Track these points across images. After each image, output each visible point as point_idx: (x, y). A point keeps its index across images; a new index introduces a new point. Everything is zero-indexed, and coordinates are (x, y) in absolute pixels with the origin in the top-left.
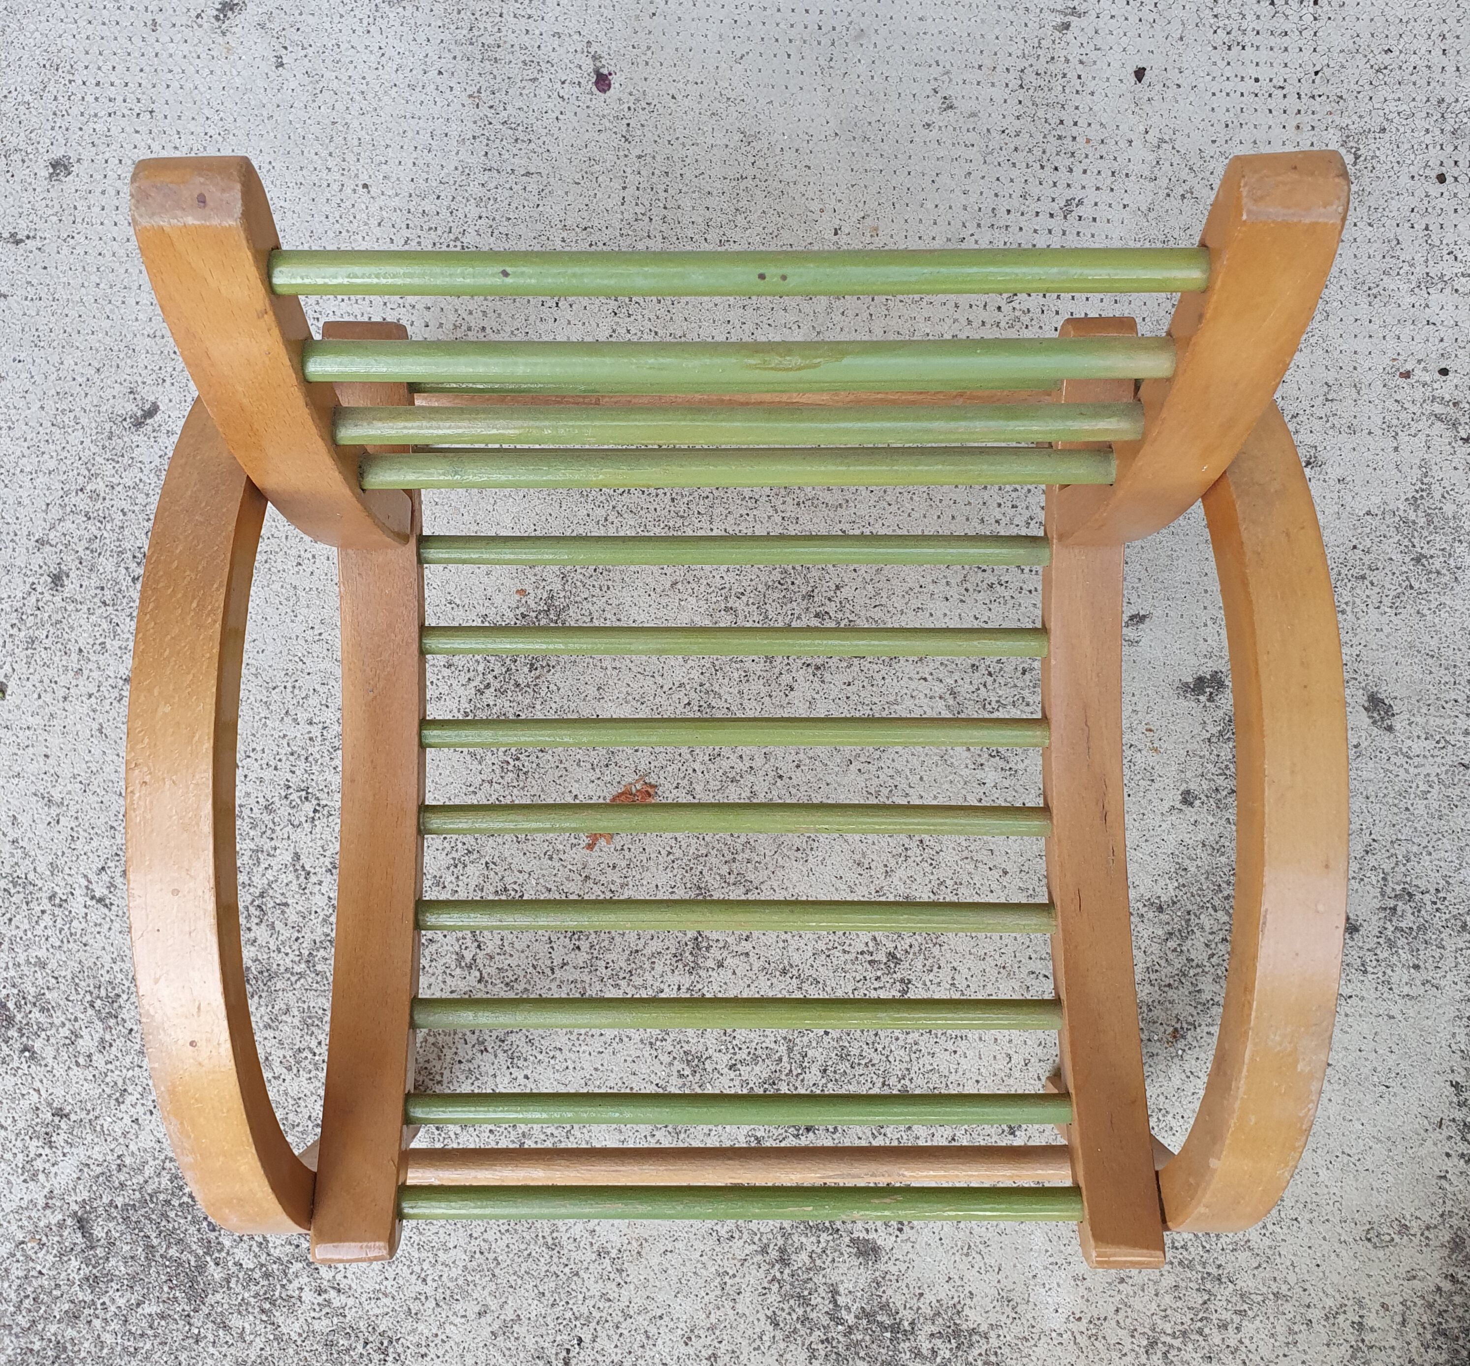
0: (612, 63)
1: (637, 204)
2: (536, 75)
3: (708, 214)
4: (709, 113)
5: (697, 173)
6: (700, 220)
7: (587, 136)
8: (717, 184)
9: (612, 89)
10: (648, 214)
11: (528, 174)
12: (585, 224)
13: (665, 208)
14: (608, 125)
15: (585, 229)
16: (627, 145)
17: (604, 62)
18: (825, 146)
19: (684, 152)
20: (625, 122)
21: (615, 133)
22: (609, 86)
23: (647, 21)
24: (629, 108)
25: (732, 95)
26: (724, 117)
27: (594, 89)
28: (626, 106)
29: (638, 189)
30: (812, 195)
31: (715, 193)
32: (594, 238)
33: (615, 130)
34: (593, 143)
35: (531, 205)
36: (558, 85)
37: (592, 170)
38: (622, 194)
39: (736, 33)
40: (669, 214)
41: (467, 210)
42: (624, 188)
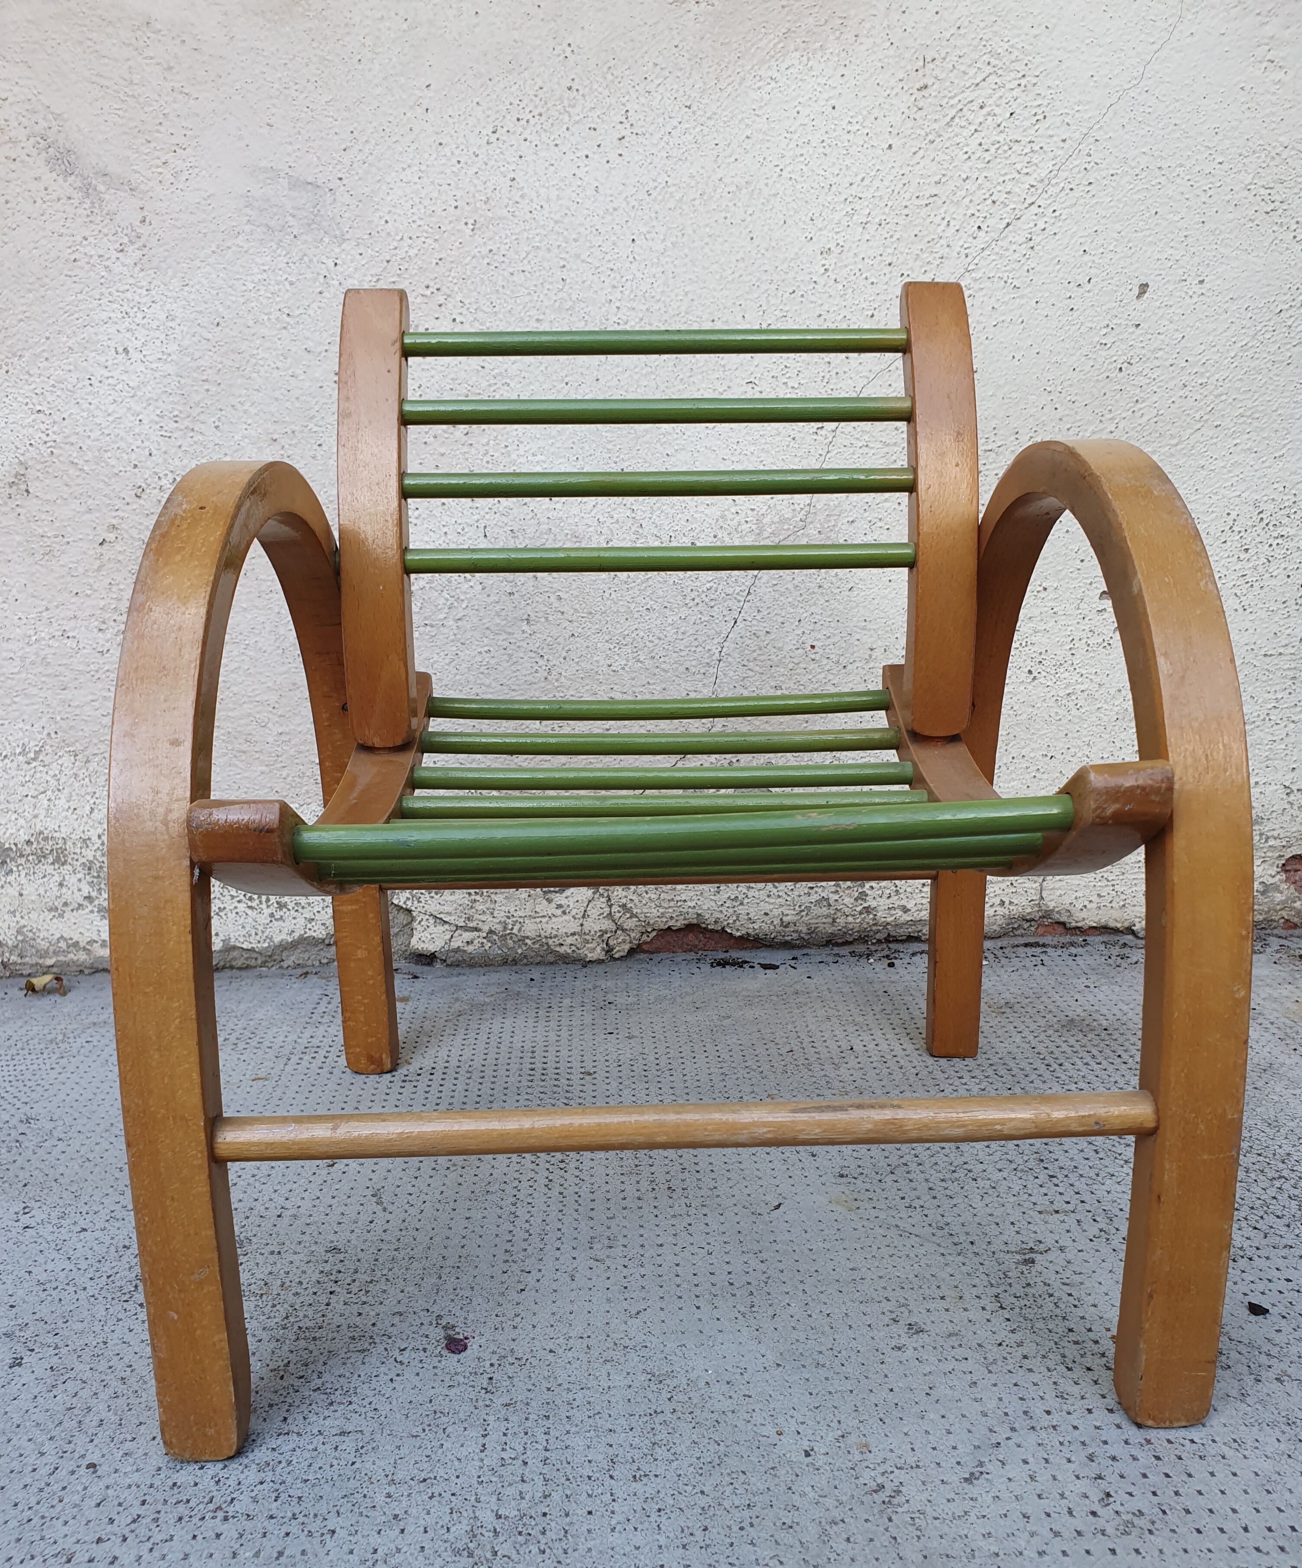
0: (470, 1330)
1: (503, 1450)
2: (366, 1345)
3: (611, 1451)
4: (601, 1360)
5: (591, 1413)
6: (600, 1457)
7: (432, 1392)
8: (622, 1421)
9: (468, 1351)
10: (522, 1458)
11: (343, 1433)
12: (423, 1475)
13: (546, 1450)
14: (461, 1380)
15: (425, 1480)
16: (489, 1396)
17: (457, 1330)
18: (767, 1376)
19: (571, 1396)
20: (486, 1376)
21: (473, 1386)
22: (465, 1348)
23: (513, 1295)
24: (492, 1365)
25: (630, 1344)
26: (622, 1360)
27: (445, 1352)
28: (488, 1364)
29: (505, 1434)
30: (760, 1421)
31: (619, 1429)
32: (436, 1490)
33: (472, 1383)
34: (441, 1397)
35: (343, 1463)
36: (396, 1353)
37: (439, 1421)
38: (481, 1441)
39: (627, 1295)
40: (553, 1456)
41: (242, 1477)
42: (484, 1436)
